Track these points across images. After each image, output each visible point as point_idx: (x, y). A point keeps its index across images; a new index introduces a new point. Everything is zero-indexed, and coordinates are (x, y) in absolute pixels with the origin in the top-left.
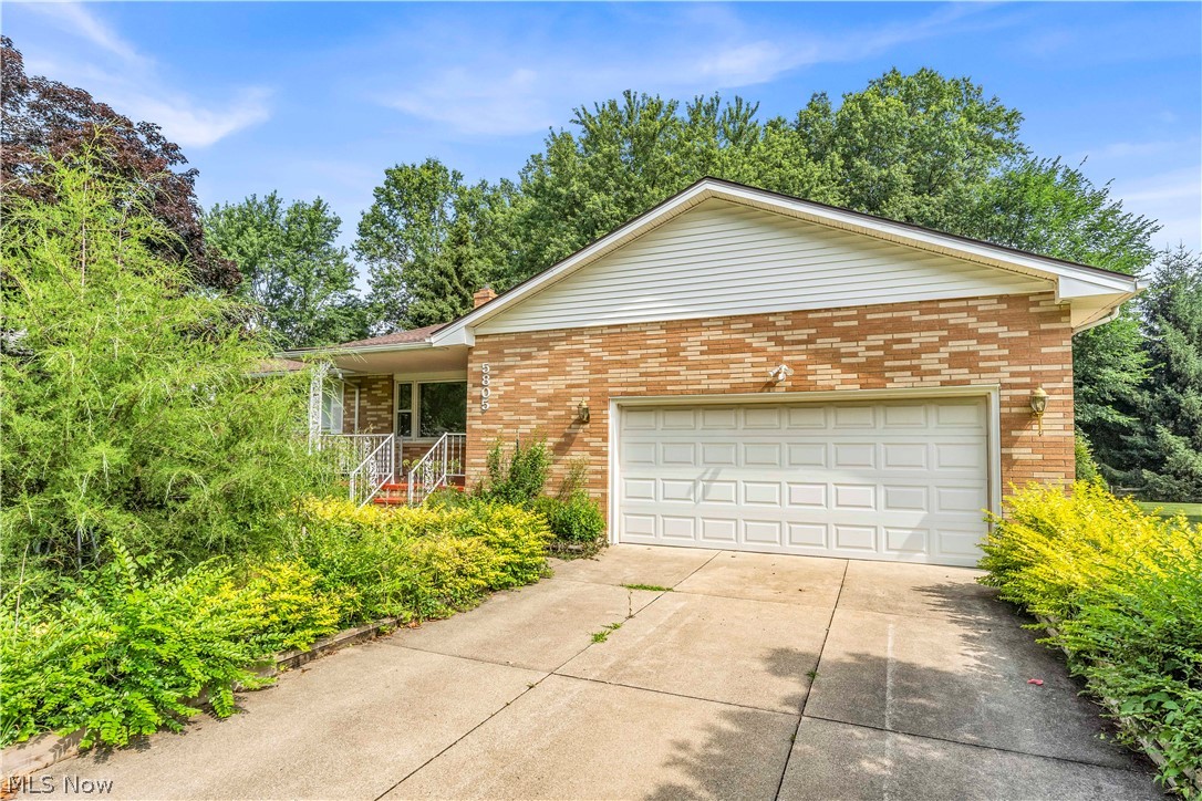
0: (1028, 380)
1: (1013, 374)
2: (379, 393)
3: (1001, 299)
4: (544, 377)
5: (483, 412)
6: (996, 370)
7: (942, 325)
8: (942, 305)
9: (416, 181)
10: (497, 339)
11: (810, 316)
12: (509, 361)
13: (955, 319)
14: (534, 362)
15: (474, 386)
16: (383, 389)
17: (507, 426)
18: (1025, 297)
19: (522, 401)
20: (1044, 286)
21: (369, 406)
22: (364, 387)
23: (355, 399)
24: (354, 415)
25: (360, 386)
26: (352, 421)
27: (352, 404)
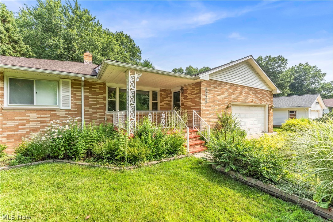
2: (98, 90)
3: (269, 91)
4: (220, 95)
5: (206, 104)
11: (256, 89)
12: (212, 88)
14: (218, 90)
15: (203, 95)
16: (100, 88)
17: (212, 108)
19: (215, 101)
21: (90, 96)
22: (87, 86)
23: (81, 91)
24: (81, 100)
25: (84, 85)
26: (78, 102)
27: (78, 94)
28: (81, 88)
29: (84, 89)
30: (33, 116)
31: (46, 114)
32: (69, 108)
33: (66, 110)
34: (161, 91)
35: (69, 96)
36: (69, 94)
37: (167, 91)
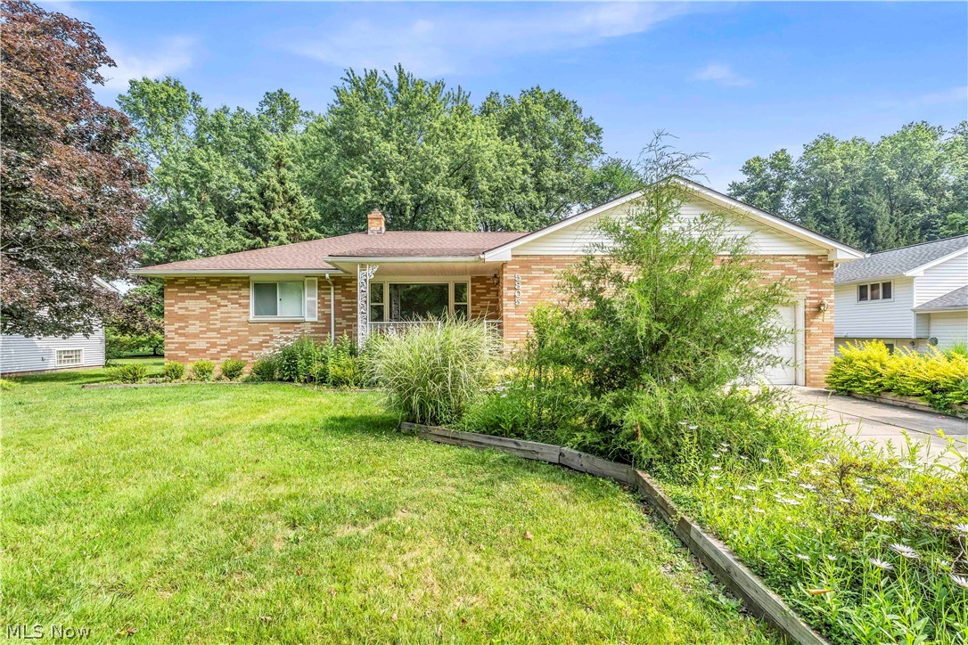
0: (817, 296)
1: (811, 293)
3: (807, 256)
5: (516, 306)
6: (805, 290)
7: (782, 267)
8: (783, 257)
9: (163, 96)
10: (526, 259)
12: (535, 274)
13: (789, 265)
15: (509, 289)
18: (816, 257)
20: (824, 252)
21: (344, 299)
22: (339, 285)
23: (330, 294)
24: (329, 306)
25: (335, 284)
26: (327, 311)
27: (327, 297)
28: (330, 289)
29: (335, 289)
30: (276, 331)
31: (289, 328)
32: (316, 319)
33: (312, 323)
34: (473, 280)
35: (315, 302)
36: (316, 299)
37: (489, 279)
